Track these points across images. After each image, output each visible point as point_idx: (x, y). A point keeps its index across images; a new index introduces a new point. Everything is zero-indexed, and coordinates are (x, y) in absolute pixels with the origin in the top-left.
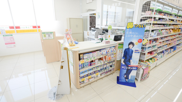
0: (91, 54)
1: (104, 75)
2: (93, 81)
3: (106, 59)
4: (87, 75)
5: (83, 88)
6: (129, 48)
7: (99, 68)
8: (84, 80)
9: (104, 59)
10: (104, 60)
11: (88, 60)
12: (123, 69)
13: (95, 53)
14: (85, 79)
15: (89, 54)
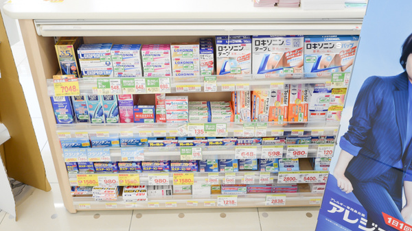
0: (136, 53)
1: (235, 198)
2: (156, 204)
3: (257, 107)
4: (116, 167)
5: (91, 217)
6: (405, 75)
7: (194, 149)
8: (93, 182)
9: (243, 108)
10: (239, 108)
11: (107, 85)
12: (338, 217)
13: (161, 51)
14: (100, 179)
15: (113, 52)
